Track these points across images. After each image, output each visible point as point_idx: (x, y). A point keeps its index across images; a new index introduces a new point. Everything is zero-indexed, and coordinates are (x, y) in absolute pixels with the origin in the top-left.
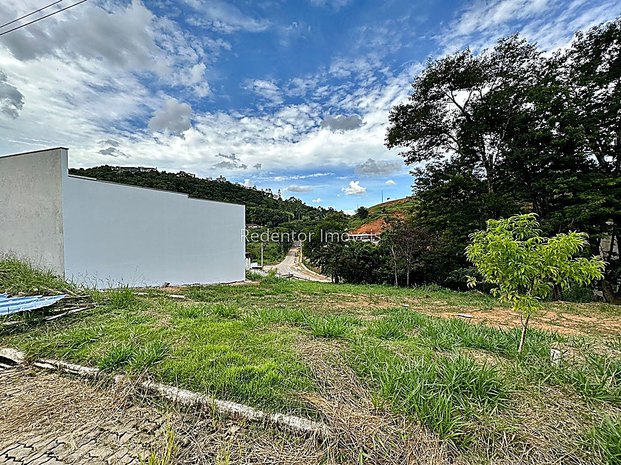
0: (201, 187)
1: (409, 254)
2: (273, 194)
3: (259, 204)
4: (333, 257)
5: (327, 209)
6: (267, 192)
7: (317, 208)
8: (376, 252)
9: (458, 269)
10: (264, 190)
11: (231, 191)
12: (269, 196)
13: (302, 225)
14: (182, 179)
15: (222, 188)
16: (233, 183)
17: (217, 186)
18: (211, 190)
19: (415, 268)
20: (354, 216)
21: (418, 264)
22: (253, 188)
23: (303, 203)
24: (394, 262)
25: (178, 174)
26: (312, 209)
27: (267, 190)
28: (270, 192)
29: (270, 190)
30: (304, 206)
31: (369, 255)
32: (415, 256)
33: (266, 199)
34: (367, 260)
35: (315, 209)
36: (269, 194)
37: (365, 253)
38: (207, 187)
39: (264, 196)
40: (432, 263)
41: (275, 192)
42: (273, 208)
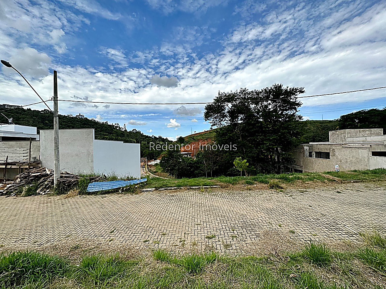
0: (64, 122)
1: (211, 163)
2: (120, 127)
3: (111, 134)
4: (177, 166)
5: (157, 137)
6: (116, 125)
7: (151, 136)
8: (196, 163)
10: (114, 124)
11: (89, 125)
12: (118, 128)
14: (47, 115)
15: (82, 123)
16: (90, 119)
17: (77, 121)
18: (72, 123)
19: (215, 169)
21: (216, 167)
22: (106, 123)
23: (141, 133)
24: (205, 167)
25: (42, 111)
27: (115, 124)
28: (118, 126)
29: (118, 124)
30: (142, 135)
31: (193, 164)
33: (115, 130)
34: (191, 167)
35: (150, 137)
36: (117, 127)
37: (191, 163)
38: (68, 121)
39: (114, 128)
40: (221, 166)
41: (122, 126)
42: (121, 137)
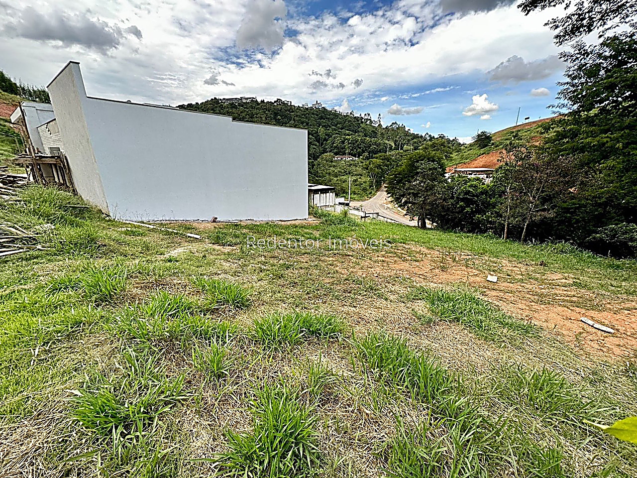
0: (297, 116)
1: (534, 197)
2: (372, 120)
3: (355, 132)
4: (420, 197)
6: (366, 117)
7: (423, 135)
8: (484, 192)
9: (616, 224)
10: (363, 116)
11: (327, 118)
12: (368, 122)
13: (402, 156)
14: (279, 107)
15: (317, 115)
16: (330, 108)
17: (313, 114)
18: (306, 118)
19: (539, 218)
20: (471, 145)
21: (545, 213)
22: (351, 113)
23: (406, 130)
24: (507, 207)
25: (275, 102)
26: (416, 136)
27: (365, 115)
28: (369, 118)
29: (369, 115)
31: (474, 196)
32: (544, 200)
33: (363, 126)
34: (468, 202)
36: (367, 120)
37: (468, 193)
38: (302, 115)
39: (362, 122)
40: (571, 213)
42: (370, 137)
